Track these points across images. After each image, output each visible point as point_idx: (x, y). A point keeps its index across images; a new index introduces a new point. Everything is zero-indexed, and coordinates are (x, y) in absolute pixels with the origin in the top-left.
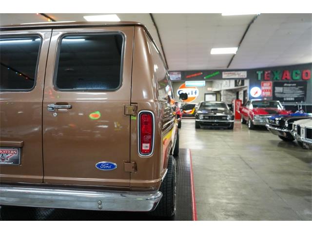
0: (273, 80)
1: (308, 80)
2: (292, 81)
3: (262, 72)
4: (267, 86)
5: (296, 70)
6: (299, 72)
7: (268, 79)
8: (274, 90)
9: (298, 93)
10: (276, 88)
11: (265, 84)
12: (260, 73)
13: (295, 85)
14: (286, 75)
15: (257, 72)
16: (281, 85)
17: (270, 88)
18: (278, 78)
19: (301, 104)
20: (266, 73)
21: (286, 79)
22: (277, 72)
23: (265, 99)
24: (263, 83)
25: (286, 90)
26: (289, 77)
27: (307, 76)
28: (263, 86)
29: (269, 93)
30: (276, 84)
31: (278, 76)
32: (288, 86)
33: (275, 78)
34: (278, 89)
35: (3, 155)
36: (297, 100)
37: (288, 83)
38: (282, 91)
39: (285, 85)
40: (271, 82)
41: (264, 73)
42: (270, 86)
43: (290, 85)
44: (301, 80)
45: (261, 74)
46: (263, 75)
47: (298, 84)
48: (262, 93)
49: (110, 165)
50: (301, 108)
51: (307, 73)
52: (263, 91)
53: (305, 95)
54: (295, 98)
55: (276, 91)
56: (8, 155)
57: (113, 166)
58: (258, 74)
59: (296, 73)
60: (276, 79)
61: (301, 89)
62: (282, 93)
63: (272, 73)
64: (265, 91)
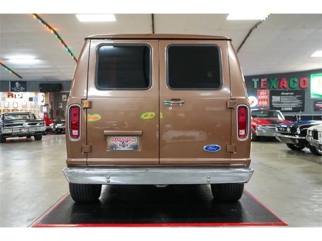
0: (269, 88)
1: (305, 88)
2: (290, 89)
3: (258, 80)
4: (264, 94)
5: (293, 77)
6: (296, 80)
7: (265, 87)
8: (271, 99)
9: (296, 103)
10: (273, 97)
11: (261, 93)
12: (255, 81)
13: (293, 94)
14: (283, 83)
15: (253, 80)
16: (278, 93)
17: (266, 97)
18: (275, 87)
19: (300, 114)
20: (263, 80)
21: (284, 87)
22: (273, 80)
23: (262, 109)
24: (259, 92)
25: (284, 99)
26: (286, 86)
27: (305, 85)
28: (259, 95)
29: (266, 102)
30: (273, 93)
31: (274, 84)
32: (286, 95)
33: (271, 87)
34: (276, 99)
35: (123, 142)
36: (295, 110)
37: (285, 92)
38: (279, 101)
39: (283, 93)
40: (268, 90)
41: (260, 81)
42: (267, 95)
43: (287, 94)
44: (299, 89)
45: (257, 82)
46: (259, 83)
47: (296, 93)
48: (259, 102)
49: (215, 147)
50: (300, 119)
51: (304, 81)
52: (259, 100)
53: (303, 104)
54: (293, 108)
55: (273, 101)
56: (128, 143)
57: (218, 148)
58: (254, 82)
59: (294, 81)
60: (273, 87)
61: (299, 98)
62: (280, 103)
63: (268, 80)
64: (262, 101)
